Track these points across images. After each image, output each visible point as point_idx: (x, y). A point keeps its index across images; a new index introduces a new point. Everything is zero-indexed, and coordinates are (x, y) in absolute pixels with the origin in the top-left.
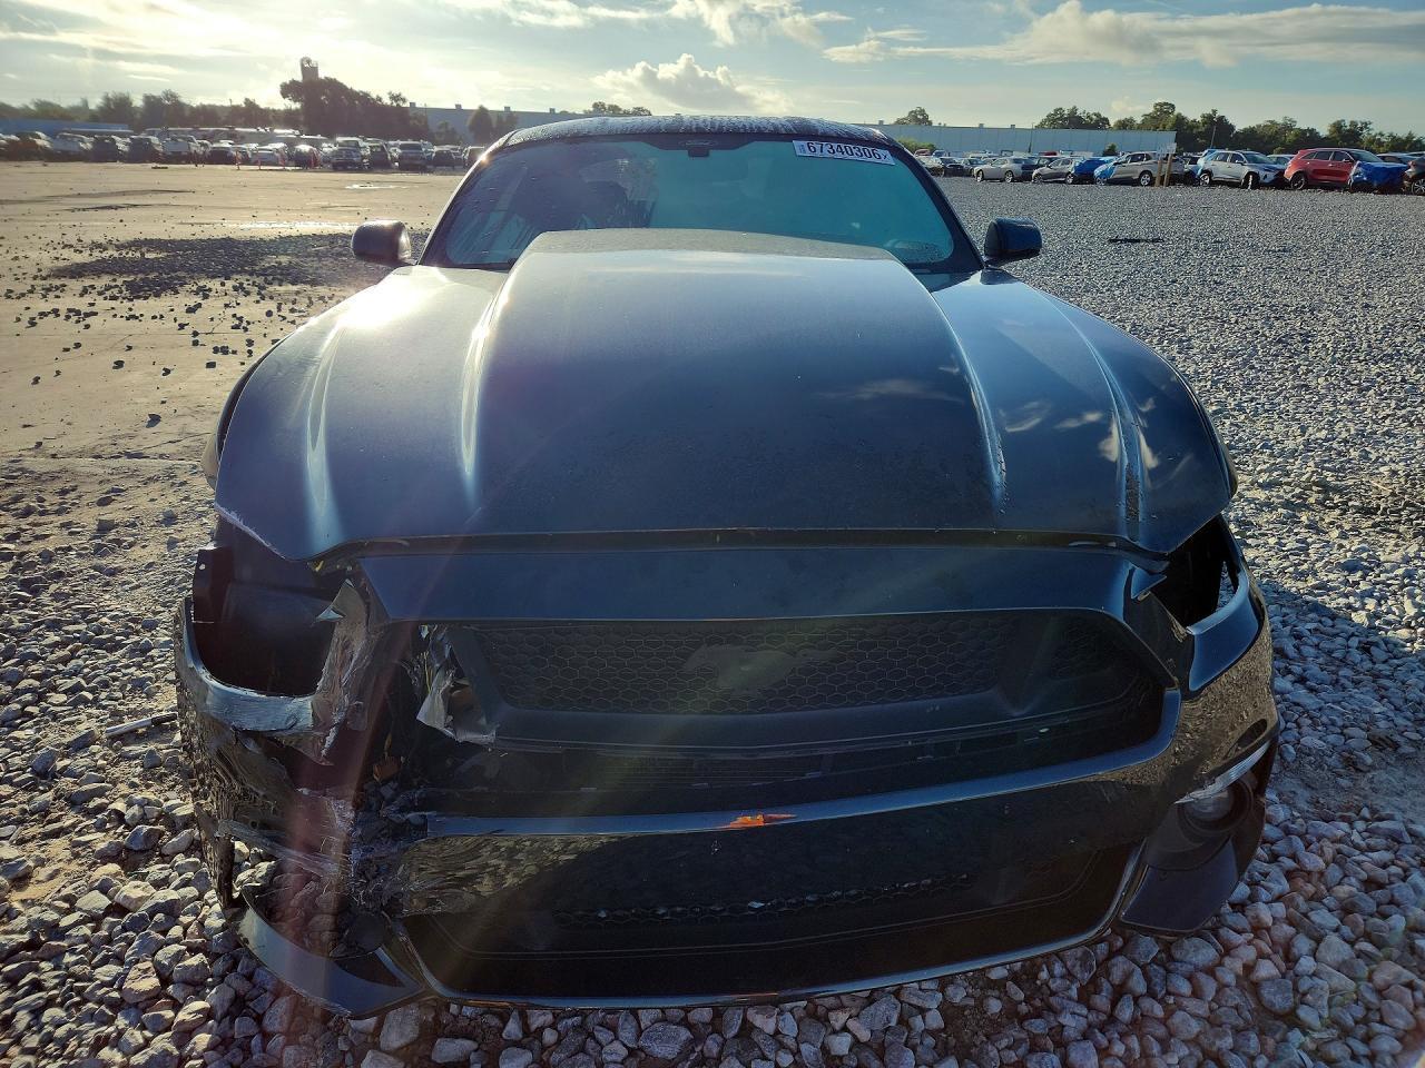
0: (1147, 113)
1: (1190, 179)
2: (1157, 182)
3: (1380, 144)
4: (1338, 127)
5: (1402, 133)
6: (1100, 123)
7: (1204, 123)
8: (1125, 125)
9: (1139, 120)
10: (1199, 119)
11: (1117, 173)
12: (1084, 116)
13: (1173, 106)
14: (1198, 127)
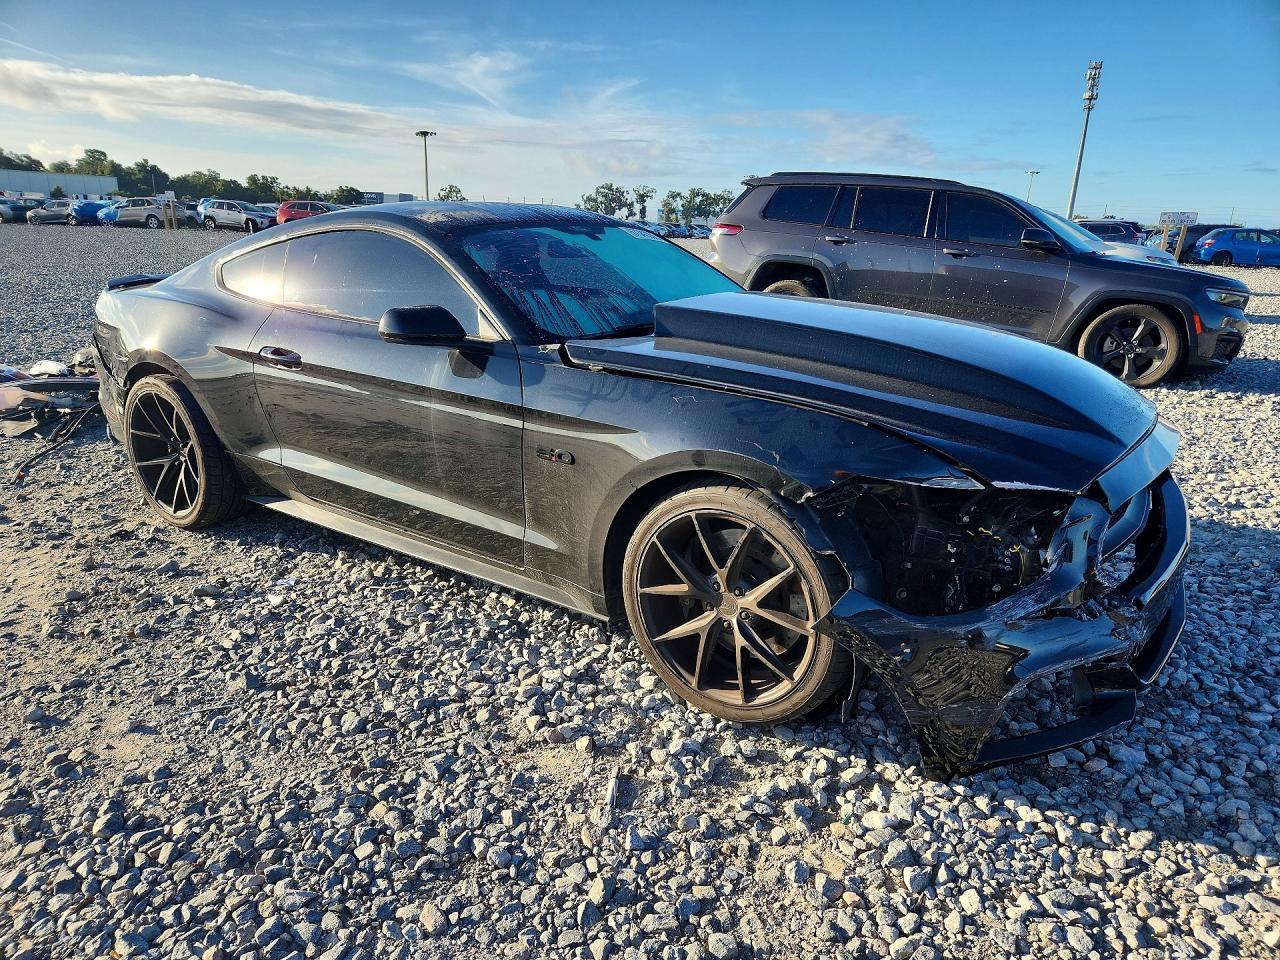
0: (80, 158)
1: (192, 223)
2: (166, 224)
3: (290, 195)
4: (253, 179)
5: (302, 188)
6: (33, 166)
7: (140, 171)
8: (61, 168)
9: (73, 164)
10: (133, 166)
11: (121, 215)
12: (12, 157)
13: (104, 154)
14: (135, 174)
